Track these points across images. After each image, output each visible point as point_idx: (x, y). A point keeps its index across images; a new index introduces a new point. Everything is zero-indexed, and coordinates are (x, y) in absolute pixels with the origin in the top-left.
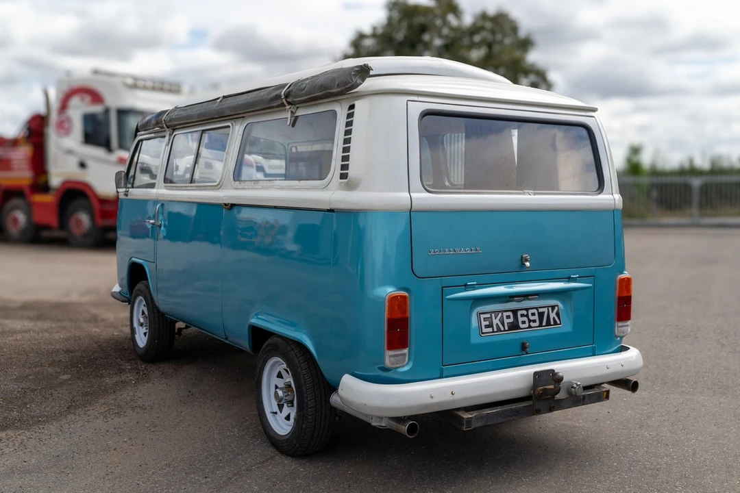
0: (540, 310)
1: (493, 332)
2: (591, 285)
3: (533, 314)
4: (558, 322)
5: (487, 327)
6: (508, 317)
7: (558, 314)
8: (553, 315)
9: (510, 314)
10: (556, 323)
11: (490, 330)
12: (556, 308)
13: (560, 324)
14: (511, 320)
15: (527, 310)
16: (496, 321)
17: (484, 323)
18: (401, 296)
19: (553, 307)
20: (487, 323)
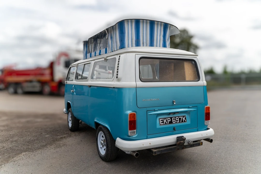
0: (180, 117)
1: (164, 124)
2: (196, 109)
3: (177, 119)
4: (186, 121)
5: (162, 123)
6: (169, 120)
7: (185, 118)
8: (184, 119)
9: (170, 119)
10: (185, 121)
11: (163, 124)
12: (185, 117)
13: (186, 122)
14: (170, 120)
15: (175, 117)
16: (165, 121)
17: (161, 122)
18: (133, 114)
19: (184, 117)
20: (162, 122)
